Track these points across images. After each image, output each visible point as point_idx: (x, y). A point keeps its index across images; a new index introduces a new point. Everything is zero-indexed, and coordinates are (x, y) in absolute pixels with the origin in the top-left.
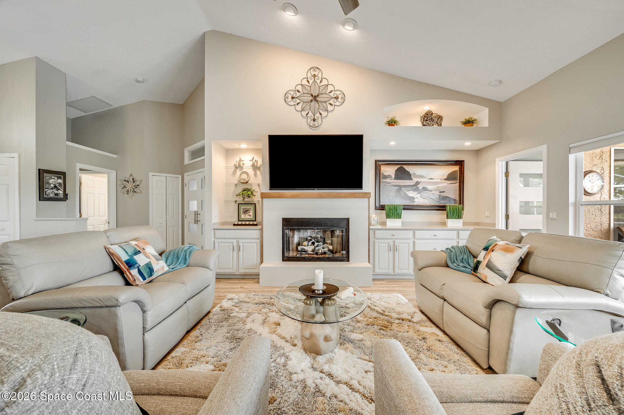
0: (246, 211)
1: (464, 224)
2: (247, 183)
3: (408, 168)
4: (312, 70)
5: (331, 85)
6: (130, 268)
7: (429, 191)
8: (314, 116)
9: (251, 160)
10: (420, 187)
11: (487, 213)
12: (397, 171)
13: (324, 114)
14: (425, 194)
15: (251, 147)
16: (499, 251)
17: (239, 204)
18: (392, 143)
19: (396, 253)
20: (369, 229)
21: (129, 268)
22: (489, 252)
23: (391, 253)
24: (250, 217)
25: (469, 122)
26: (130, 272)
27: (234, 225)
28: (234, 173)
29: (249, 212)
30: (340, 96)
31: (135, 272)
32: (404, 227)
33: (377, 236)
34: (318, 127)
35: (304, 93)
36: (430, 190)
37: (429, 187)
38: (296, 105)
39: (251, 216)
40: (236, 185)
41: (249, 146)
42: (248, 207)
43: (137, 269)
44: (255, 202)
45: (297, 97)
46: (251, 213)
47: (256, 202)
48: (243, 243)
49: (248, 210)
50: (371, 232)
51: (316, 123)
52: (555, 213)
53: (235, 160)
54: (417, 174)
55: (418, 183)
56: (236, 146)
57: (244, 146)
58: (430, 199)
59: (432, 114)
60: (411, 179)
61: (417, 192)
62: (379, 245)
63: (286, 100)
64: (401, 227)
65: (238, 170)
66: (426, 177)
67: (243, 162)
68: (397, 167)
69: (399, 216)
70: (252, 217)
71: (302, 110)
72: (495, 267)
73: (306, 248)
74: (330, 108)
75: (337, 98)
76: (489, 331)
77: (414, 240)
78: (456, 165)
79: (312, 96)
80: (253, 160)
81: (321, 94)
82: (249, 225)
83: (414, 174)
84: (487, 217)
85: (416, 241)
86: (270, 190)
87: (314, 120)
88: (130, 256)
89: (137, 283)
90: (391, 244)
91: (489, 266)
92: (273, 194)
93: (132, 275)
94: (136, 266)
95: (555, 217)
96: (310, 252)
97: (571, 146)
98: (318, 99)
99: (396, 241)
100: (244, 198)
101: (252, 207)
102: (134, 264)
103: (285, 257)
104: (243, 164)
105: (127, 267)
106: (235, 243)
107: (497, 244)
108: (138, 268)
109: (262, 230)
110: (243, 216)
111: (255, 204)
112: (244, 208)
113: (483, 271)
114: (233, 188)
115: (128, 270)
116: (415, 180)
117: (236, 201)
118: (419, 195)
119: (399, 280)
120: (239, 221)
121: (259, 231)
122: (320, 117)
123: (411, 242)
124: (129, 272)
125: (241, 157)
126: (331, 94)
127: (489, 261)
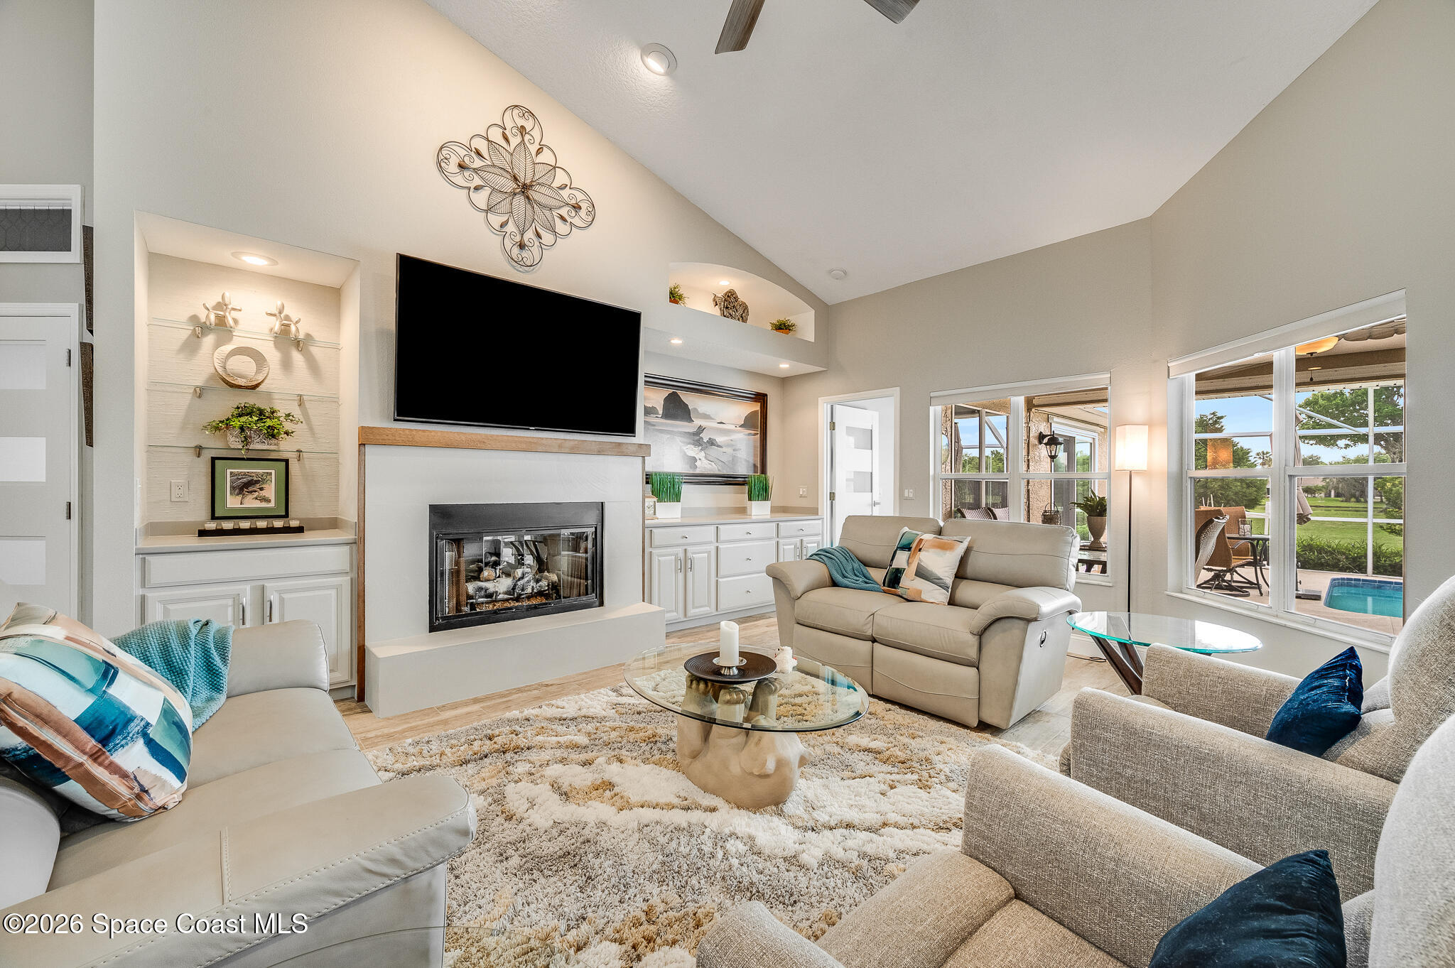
0: (245, 487)
1: (774, 510)
2: (255, 387)
3: (687, 398)
4: (516, 111)
5: (561, 170)
6: (111, 745)
7: (718, 446)
8: (523, 234)
9: (275, 315)
10: (705, 437)
11: (801, 489)
12: (666, 400)
13: (547, 237)
14: (713, 451)
15: (284, 268)
16: (930, 550)
17: (213, 459)
18: (676, 342)
19: (690, 574)
20: (644, 528)
21: (104, 746)
22: (915, 553)
23: (681, 576)
24: (264, 505)
25: (783, 327)
26: (111, 763)
27: (203, 533)
28: (191, 346)
29: (261, 489)
30: (584, 205)
31: (133, 756)
32: (686, 521)
33: (656, 541)
34: (531, 266)
35: (494, 166)
36: (719, 444)
37: (720, 439)
38: (472, 190)
39: (269, 501)
40: (200, 393)
41: (277, 263)
42: (256, 470)
43: (141, 742)
44: (285, 456)
45: (474, 169)
46: (270, 491)
47: (292, 456)
48: (280, 592)
49: (257, 482)
50: (647, 531)
51: (525, 253)
52: (911, 491)
53: (201, 301)
54: (701, 410)
55: (701, 429)
56: (222, 254)
57: (255, 260)
58: (720, 463)
59: (736, 299)
60: (690, 420)
61: (700, 448)
62: (659, 561)
63: (443, 164)
64: (679, 521)
65: (209, 340)
66: (713, 419)
67: (234, 314)
68: (666, 392)
69: (677, 497)
70: (272, 504)
71: (489, 210)
72: (932, 573)
73: (490, 586)
74: (561, 228)
75: (577, 208)
76: (978, 669)
77: (717, 544)
78: (756, 401)
79: (515, 179)
80: (280, 313)
81: (539, 184)
82: (271, 531)
83: (695, 409)
84: (801, 496)
85: (721, 546)
86: (395, 420)
87: (522, 246)
88: (91, 691)
89: (158, 798)
90: (681, 555)
91: (921, 573)
92: (407, 432)
93: (124, 775)
94: (134, 727)
95: (911, 495)
96: (501, 597)
97: (932, 394)
98: (531, 193)
99: (689, 549)
100: (246, 440)
101: (273, 472)
102: (121, 721)
103: (437, 619)
104: (236, 321)
105: (91, 743)
106: (248, 597)
107: (921, 540)
108: (145, 735)
109: (358, 544)
110: (232, 502)
111: (287, 461)
112: (239, 474)
113: (909, 582)
114: (187, 399)
115: (95, 757)
116: (698, 422)
117: (199, 450)
118: (703, 454)
119: (696, 630)
120: (213, 517)
121: (347, 548)
122: (537, 244)
123: (712, 548)
124: (107, 762)
125: (227, 294)
126: (565, 193)
127: (919, 565)
